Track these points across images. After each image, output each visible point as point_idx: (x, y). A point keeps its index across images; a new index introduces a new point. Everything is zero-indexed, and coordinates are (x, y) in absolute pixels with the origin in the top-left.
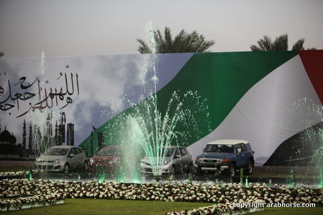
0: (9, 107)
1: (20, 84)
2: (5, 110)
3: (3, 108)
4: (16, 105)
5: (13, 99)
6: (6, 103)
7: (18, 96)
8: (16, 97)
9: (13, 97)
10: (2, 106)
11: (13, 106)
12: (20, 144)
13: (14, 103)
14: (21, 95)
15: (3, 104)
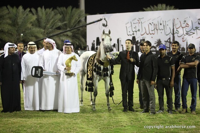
0: (192, 33)
1: (198, 22)
2: (190, 35)
3: (189, 34)
4: (196, 33)
5: (194, 30)
6: (191, 31)
7: (197, 28)
8: (196, 29)
9: (194, 29)
10: (188, 33)
11: (194, 33)
12: (198, 52)
13: (195, 32)
14: (198, 28)
15: (189, 32)
